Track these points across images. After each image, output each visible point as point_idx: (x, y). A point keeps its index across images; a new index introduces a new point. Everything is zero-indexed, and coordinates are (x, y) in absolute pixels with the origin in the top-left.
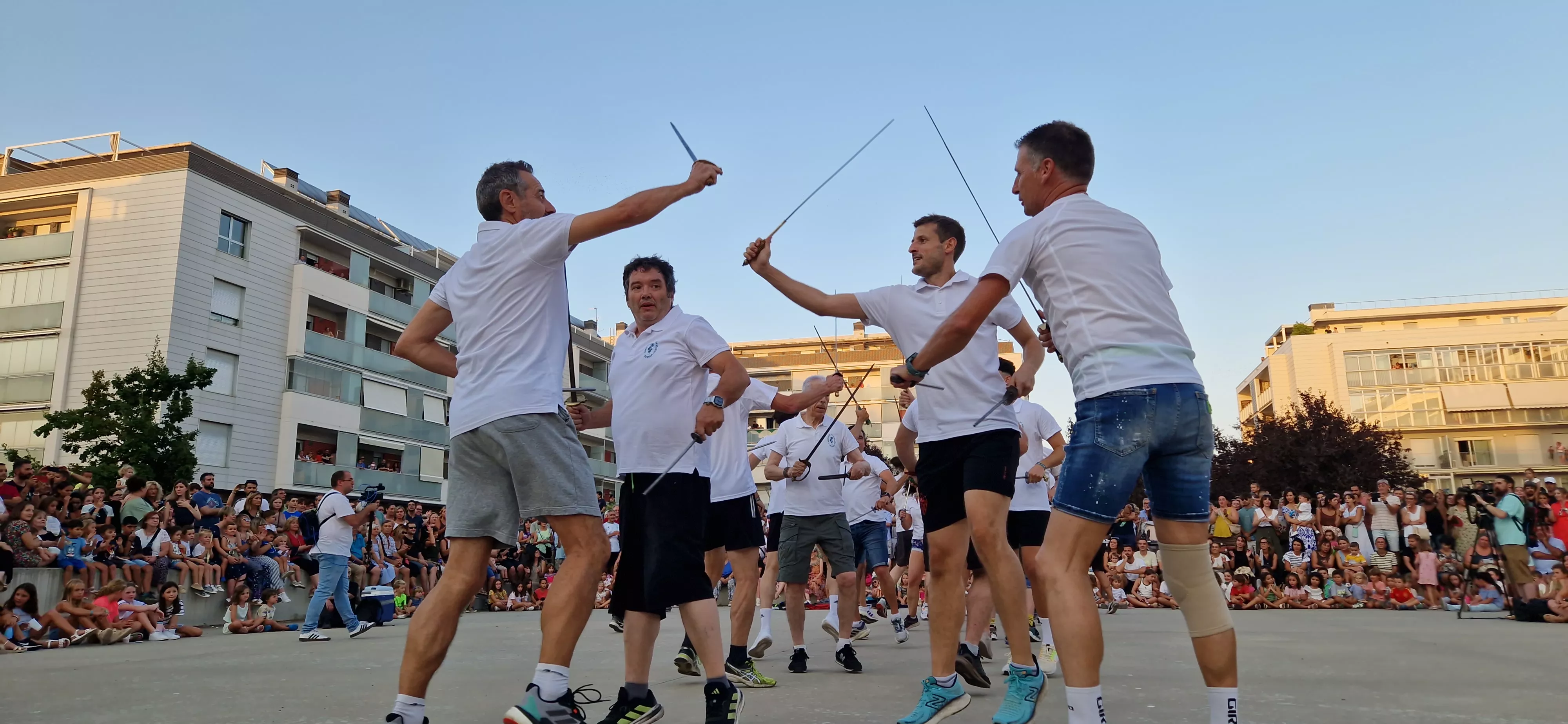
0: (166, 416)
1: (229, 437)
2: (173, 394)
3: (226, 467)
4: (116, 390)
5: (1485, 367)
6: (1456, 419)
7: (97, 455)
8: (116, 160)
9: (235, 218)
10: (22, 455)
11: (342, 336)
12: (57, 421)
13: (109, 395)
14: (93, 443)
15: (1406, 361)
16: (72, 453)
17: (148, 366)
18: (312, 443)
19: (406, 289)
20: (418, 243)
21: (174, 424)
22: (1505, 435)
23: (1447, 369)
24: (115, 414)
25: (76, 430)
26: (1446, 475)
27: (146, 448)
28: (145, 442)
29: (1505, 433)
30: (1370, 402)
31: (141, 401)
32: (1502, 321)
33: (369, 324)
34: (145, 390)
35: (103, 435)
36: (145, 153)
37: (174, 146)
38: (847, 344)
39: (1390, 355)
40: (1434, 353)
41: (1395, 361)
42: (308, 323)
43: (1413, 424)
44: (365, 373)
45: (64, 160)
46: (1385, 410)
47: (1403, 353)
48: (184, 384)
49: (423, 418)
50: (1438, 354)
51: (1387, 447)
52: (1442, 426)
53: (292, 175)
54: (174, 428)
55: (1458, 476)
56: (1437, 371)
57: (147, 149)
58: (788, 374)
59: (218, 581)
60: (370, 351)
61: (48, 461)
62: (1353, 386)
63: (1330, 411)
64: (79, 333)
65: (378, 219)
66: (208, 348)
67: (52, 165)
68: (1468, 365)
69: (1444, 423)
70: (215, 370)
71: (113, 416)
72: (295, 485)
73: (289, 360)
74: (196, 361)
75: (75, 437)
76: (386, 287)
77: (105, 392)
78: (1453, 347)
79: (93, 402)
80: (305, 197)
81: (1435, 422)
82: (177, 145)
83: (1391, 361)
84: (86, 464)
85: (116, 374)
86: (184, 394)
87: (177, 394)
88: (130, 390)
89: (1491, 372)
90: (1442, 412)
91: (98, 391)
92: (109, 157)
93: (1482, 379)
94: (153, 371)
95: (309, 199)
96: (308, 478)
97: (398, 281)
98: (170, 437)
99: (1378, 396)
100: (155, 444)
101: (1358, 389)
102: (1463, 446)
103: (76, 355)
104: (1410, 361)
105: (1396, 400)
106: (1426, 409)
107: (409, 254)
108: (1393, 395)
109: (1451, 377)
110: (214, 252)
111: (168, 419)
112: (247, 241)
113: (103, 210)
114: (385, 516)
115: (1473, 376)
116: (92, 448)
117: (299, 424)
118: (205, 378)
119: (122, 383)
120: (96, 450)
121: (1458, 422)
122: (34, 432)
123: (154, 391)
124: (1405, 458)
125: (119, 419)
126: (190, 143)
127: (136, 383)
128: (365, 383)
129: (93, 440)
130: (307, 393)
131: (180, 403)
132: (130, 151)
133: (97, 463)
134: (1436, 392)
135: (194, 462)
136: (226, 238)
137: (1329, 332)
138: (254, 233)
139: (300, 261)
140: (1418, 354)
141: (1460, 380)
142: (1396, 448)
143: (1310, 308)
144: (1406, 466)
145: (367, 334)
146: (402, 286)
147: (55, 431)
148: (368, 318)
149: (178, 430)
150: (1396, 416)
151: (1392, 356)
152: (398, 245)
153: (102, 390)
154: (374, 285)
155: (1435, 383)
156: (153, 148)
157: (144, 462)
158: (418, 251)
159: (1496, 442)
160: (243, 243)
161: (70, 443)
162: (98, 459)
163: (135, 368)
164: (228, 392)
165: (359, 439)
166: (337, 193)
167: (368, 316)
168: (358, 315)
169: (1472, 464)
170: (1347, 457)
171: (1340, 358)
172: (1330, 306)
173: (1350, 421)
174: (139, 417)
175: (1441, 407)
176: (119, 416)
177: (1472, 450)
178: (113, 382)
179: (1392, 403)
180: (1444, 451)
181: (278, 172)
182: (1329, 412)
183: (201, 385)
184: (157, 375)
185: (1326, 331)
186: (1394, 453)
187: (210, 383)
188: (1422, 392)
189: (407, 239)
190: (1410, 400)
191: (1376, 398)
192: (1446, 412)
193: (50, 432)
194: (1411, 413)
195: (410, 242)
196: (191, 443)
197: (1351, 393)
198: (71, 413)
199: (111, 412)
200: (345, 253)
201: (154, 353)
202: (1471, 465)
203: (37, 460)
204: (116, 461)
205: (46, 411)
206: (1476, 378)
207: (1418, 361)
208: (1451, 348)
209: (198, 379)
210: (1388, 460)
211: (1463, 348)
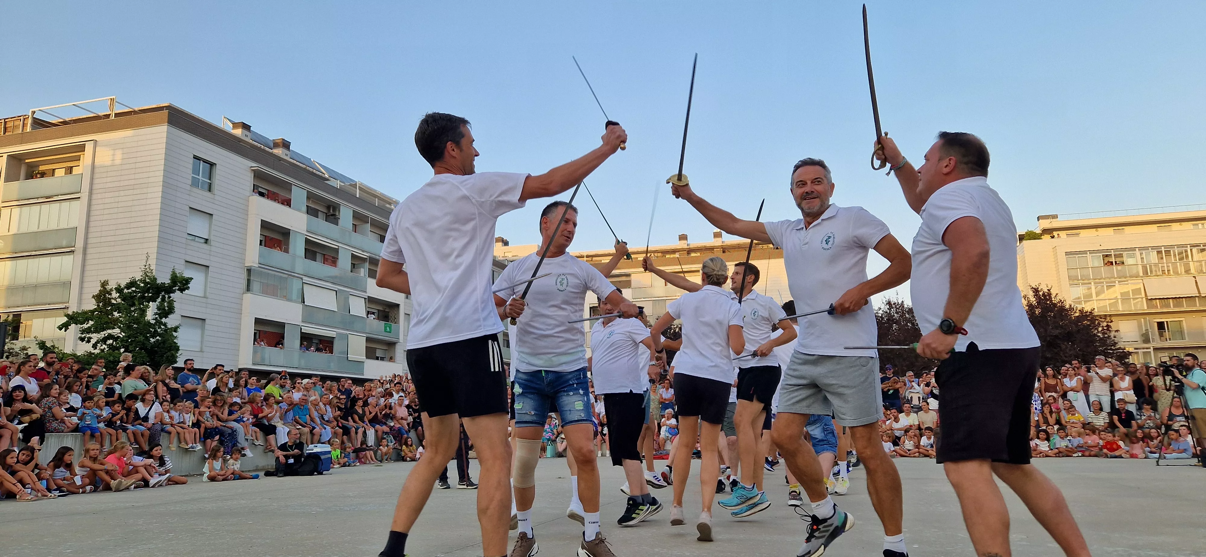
0: (156, 314)
1: (203, 328)
2: (161, 297)
3: (201, 351)
4: (118, 294)
5: (1178, 263)
6: (1155, 305)
7: (105, 344)
8: (113, 118)
9: (203, 162)
10: (48, 344)
11: (287, 251)
12: (73, 319)
13: (113, 299)
14: (103, 334)
15: (1115, 259)
16: (86, 343)
17: (142, 276)
18: (266, 332)
19: (335, 213)
20: (343, 178)
21: (162, 320)
22: (1194, 317)
23: (1148, 266)
24: (118, 313)
25: (89, 325)
26: (1147, 348)
27: (141, 338)
28: (141, 334)
29: (1194, 315)
30: (1087, 291)
31: (137, 303)
32: (1192, 227)
33: (307, 241)
34: (139, 295)
35: (110, 329)
36: (135, 112)
37: (156, 106)
38: (674, 251)
39: (1103, 255)
40: (1137, 252)
41: (1107, 259)
42: (261, 241)
43: (1121, 308)
44: (305, 278)
45: (74, 119)
46: (1099, 298)
47: (1113, 253)
48: (169, 290)
49: (349, 312)
50: (1141, 254)
51: (1100, 329)
52: (1144, 310)
53: (246, 127)
54: (161, 323)
55: (1155, 349)
56: (1140, 267)
57: (136, 109)
58: (628, 275)
59: (198, 440)
60: (308, 261)
61: (68, 350)
62: (1073, 280)
63: (1055, 300)
64: (89, 251)
65: (312, 160)
66: (186, 261)
67: (65, 123)
68: (1165, 262)
69: (1146, 308)
70: (192, 279)
71: (116, 314)
72: (254, 364)
73: (247, 269)
74: (177, 272)
75: (88, 331)
76: (319, 212)
77: (109, 296)
78: (1153, 248)
79: (101, 304)
80: (256, 144)
81: (1139, 307)
82: (159, 106)
83: (1103, 259)
84: (97, 351)
85: (118, 282)
86: (169, 297)
87: (164, 297)
88: (129, 295)
89: (1183, 267)
90: (1144, 299)
91: (105, 296)
92: (108, 116)
93: (1176, 273)
94: (145, 280)
95: (259, 145)
96: (263, 359)
97: (328, 208)
98: (159, 330)
99: (1093, 287)
100: (148, 335)
101: (1076, 282)
102: (1161, 326)
103: (88, 268)
104: (1118, 260)
105: (1107, 290)
106: (1131, 297)
107: (336, 187)
108: (1105, 286)
109: (1151, 272)
110: (188, 187)
111: (157, 316)
112: (213, 179)
113: (104, 157)
114: (323, 389)
115: (1168, 271)
116: (101, 338)
117: (256, 318)
118: (184, 285)
119: (123, 289)
120: (104, 340)
121: (1157, 307)
122: (58, 328)
123: (146, 295)
124: (1115, 337)
125: (120, 317)
126: (169, 104)
127: (134, 289)
128: (305, 286)
129: (102, 333)
130: (261, 294)
131: (166, 304)
132: (124, 111)
133: (105, 350)
134: (1140, 283)
135: (177, 349)
136: (198, 177)
137: (1053, 237)
138: (219, 172)
139: (254, 193)
140: (1125, 254)
141: (1158, 274)
142: (1108, 330)
143: (1038, 219)
144: (1115, 344)
145: (305, 249)
146: (331, 211)
147: (73, 327)
148: (306, 236)
149: (165, 325)
150: (1108, 302)
151: (1104, 256)
152: (328, 180)
153: (107, 295)
154: (311, 212)
155: (1137, 276)
156: (141, 109)
157: (141, 349)
158: (343, 184)
159: (1187, 323)
160: (210, 180)
161: (84, 335)
162: (106, 347)
163: (133, 277)
164: (202, 295)
165: (301, 329)
166: (281, 140)
167: (306, 235)
168: (298, 234)
169: (1168, 339)
170: (1069, 336)
171: (1062, 258)
172: (1055, 217)
173: (1071, 308)
174: (136, 315)
175: (1143, 295)
176: (120, 314)
177: (1168, 329)
178: (116, 288)
179: (1104, 292)
180: (1145, 330)
181: (235, 125)
182: (1054, 302)
183: (182, 290)
184: (148, 283)
185: (1051, 236)
186: (1106, 334)
187: (188, 288)
188: (1128, 284)
189: (335, 175)
190: (1117, 290)
191: (1091, 288)
192: (1147, 299)
193: (69, 327)
194: (1119, 301)
195: (336, 177)
196: (175, 334)
197: (1071, 285)
198: (85, 313)
199: (115, 311)
200: (288, 187)
201: (146, 266)
202: (1167, 341)
203: (60, 349)
204: (118, 349)
205: (65, 311)
206: (1171, 271)
207: (1125, 259)
208: (1152, 249)
209: (179, 286)
210: (1101, 339)
211: (1161, 248)
